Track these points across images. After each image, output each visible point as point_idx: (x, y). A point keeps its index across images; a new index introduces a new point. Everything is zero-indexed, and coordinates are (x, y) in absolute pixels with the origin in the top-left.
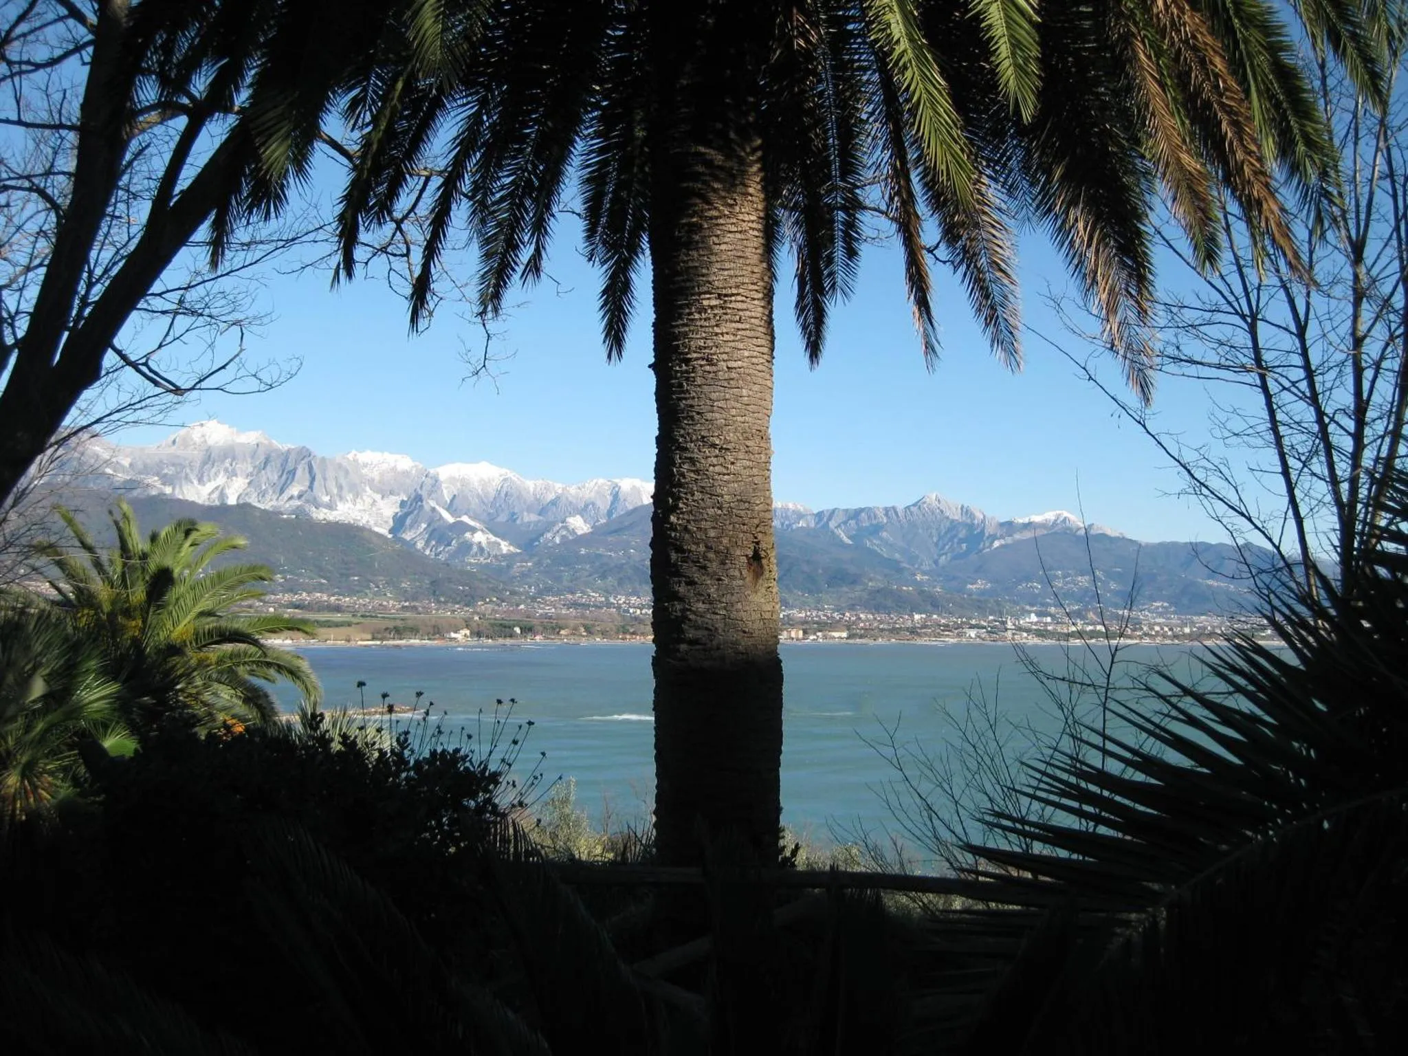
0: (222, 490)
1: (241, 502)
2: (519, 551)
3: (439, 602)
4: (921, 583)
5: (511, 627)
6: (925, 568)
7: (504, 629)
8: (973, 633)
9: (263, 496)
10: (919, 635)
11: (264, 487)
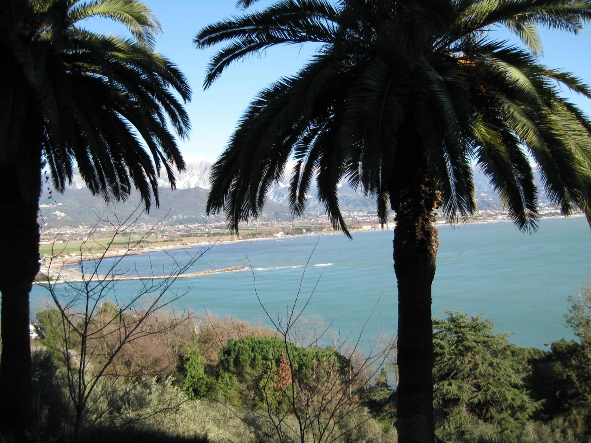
0: (189, 182)
1: (196, 186)
2: (312, 197)
3: (278, 221)
4: (483, 197)
5: (301, 230)
6: (485, 190)
7: (299, 231)
8: (500, 217)
9: (206, 183)
10: (477, 220)
11: (205, 179)
